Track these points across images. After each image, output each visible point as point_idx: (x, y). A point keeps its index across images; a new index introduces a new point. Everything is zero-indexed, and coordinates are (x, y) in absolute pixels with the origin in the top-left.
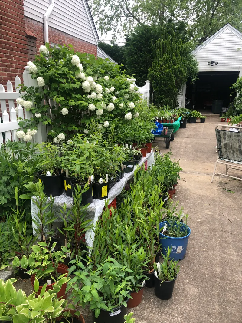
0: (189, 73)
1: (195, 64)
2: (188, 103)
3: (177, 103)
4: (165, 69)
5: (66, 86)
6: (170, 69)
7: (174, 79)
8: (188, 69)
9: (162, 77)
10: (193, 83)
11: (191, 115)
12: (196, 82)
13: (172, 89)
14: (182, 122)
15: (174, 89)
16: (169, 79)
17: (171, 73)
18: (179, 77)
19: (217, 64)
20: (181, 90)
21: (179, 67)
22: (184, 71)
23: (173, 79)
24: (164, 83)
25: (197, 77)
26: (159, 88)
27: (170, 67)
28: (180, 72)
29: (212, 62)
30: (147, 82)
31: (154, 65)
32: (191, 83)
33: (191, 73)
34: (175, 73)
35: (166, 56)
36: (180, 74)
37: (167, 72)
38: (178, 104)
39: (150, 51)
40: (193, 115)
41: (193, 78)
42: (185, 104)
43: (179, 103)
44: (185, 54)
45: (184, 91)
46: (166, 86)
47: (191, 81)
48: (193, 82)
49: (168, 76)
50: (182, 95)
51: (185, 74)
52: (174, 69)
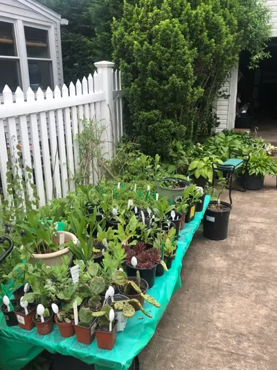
0: (245, 37)
1: (262, 14)
2: (244, 112)
3: (215, 116)
6: (176, 20)
7: (189, 54)
9: (148, 49)
10: (257, 66)
11: (247, 167)
12: (262, 62)
13: (185, 88)
14: (212, 219)
15: (191, 90)
16: (171, 54)
17: (177, 33)
18: (207, 46)
20: (227, 84)
21: (208, 12)
22: (225, 29)
23: (184, 53)
24: (156, 68)
25: (265, 51)
26: (142, 85)
27: (175, 12)
28: (214, 29)
30: (102, 66)
31: (127, 9)
32: (250, 68)
33: (251, 41)
34: (192, 33)
36: (210, 37)
37: (164, 31)
38: (218, 121)
40: (255, 167)
41: (255, 54)
42: (237, 116)
43: (219, 119)
45: (231, 87)
46: (162, 79)
47: (251, 61)
48: (256, 63)
49: (168, 46)
50: (227, 97)
51: (229, 39)
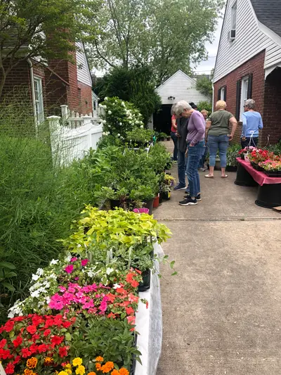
4: (140, 103)
5: (121, 114)
8: (156, 102)
10: (158, 113)
12: (160, 112)
19: (174, 98)
20: (150, 118)
21: (149, 102)
22: (153, 105)
25: (161, 108)
27: (144, 102)
29: (171, 97)
32: (156, 114)
33: (157, 106)
35: (140, 94)
36: (150, 107)
39: (125, 89)
41: (158, 109)
44: (152, 91)
45: (152, 119)
47: (157, 111)
50: (151, 122)
51: (154, 107)
52: (147, 103)
